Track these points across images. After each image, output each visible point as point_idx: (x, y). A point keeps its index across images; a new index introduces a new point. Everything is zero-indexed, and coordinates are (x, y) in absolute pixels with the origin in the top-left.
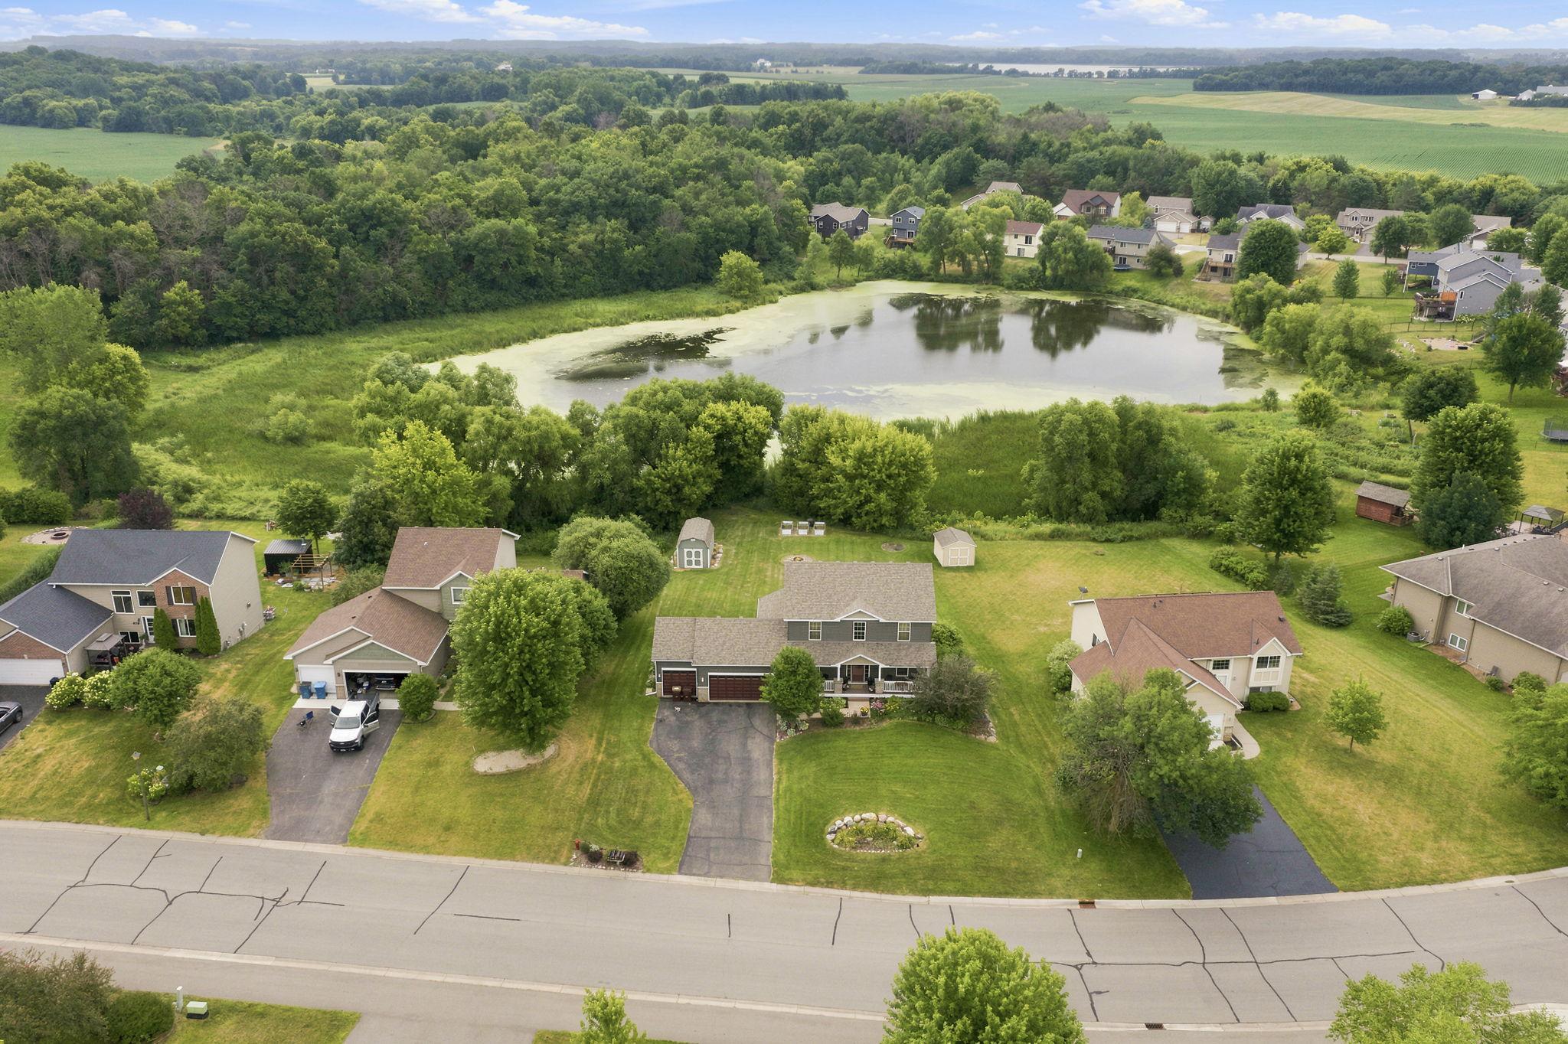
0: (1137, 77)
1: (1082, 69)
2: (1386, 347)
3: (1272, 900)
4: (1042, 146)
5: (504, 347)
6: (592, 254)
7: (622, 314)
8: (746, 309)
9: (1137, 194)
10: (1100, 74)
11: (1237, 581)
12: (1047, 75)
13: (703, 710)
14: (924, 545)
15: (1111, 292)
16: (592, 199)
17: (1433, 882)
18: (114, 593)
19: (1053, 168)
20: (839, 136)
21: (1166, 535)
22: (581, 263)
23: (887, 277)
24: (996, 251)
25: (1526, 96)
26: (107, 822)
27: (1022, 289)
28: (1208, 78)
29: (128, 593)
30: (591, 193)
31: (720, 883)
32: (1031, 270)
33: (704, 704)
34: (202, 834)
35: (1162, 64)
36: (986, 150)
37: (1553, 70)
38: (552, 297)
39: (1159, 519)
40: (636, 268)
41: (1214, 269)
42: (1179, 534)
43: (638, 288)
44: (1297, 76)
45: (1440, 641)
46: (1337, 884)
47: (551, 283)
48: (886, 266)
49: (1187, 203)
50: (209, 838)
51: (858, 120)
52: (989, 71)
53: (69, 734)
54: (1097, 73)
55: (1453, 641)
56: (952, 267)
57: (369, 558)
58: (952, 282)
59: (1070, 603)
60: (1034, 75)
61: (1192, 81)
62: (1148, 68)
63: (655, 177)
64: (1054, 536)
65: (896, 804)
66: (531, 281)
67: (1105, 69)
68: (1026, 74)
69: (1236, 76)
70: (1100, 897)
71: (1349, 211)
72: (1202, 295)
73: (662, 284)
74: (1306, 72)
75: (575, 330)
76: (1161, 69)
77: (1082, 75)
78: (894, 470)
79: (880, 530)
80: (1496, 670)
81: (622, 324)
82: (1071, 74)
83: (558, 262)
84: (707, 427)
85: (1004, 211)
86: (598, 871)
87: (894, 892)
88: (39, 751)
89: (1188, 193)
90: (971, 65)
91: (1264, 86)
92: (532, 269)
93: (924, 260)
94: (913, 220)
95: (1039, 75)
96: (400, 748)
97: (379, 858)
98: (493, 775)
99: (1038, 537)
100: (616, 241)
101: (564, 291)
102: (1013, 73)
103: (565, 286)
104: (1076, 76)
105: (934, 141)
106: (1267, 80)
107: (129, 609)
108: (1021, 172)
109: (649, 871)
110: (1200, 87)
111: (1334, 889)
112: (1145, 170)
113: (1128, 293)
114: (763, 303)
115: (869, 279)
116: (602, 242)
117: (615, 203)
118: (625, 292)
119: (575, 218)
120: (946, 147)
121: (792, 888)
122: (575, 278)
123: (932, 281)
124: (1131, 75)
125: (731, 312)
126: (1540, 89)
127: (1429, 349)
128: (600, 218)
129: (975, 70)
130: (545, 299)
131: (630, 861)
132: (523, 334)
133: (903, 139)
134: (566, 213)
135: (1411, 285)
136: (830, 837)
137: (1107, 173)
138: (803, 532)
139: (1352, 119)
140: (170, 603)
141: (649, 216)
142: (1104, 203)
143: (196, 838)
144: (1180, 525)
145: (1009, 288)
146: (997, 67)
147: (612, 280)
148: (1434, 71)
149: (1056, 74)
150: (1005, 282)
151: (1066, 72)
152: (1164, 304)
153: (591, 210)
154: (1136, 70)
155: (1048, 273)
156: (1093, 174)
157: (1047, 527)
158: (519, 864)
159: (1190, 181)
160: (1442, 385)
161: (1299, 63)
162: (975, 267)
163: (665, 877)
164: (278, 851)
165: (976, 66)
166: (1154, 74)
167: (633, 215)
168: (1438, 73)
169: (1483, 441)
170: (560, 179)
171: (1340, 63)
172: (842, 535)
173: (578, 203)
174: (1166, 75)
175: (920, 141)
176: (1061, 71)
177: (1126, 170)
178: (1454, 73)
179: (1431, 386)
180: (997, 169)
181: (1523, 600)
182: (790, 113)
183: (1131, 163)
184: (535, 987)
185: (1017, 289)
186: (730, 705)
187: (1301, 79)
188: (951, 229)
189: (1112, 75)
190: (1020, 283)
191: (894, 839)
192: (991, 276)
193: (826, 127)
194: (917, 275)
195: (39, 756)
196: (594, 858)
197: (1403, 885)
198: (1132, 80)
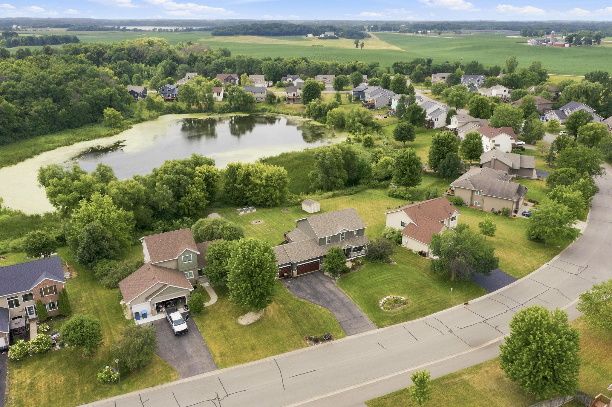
0: (186, 31)
1: (163, 28)
2: (371, 119)
3: (506, 287)
4: (199, 58)
5: (23, 161)
6: (42, 115)
7: (69, 139)
8: (122, 132)
9: (245, 74)
10: (171, 30)
11: (401, 199)
12: (149, 31)
13: (298, 279)
14: (299, 207)
15: (257, 111)
16: (33, 90)
17: (534, 270)
18: (8, 299)
19: (207, 67)
20: (110, 58)
21: (365, 189)
22: (38, 120)
23: (168, 113)
24: (211, 100)
25: (322, 36)
26: (101, 398)
27: (224, 113)
28: (216, 31)
29: (17, 297)
30: (32, 87)
31: (363, 334)
32: (226, 105)
33: (297, 277)
34: (153, 386)
35: (195, 26)
36: (179, 61)
37: (327, 27)
38: (27, 136)
39: (359, 184)
40: (64, 119)
41: (290, 99)
42: (369, 188)
43: (65, 128)
44: (248, 30)
45: (471, 205)
46: (516, 277)
47: (25, 130)
48: (167, 109)
49: (263, 77)
50: (158, 387)
51: (117, 50)
52: (124, 29)
53: (37, 368)
54: (170, 29)
55: (476, 203)
56: (194, 107)
57: (100, 257)
58: (195, 113)
59: (386, 214)
60: (144, 31)
61: (211, 32)
62: (189, 27)
63: (56, 78)
64: (334, 196)
65: (392, 291)
66: (15, 130)
67: (173, 28)
68: (141, 30)
69: (226, 30)
70: (468, 301)
71: (319, 76)
72: (290, 108)
73: (77, 125)
74: (251, 29)
75: (51, 149)
76: (195, 28)
77: (164, 31)
78: (279, 181)
79: (275, 205)
80: (493, 209)
81: (72, 144)
82: (159, 30)
83: (27, 120)
84: (200, 177)
85: (211, 83)
86: (320, 345)
87: (415, 319)
88: (28, 381)
89: (261, 73)
90: (116, 27)
91: (237, 34)
92: (16, 124)
93: (183, 105)
94: (169, 90)
95: (146, 31)
96: (203, 326)
97: (237, 369)
98: (251, 324)
99: (329, 197)
100: (52, 108)
101: (32, 133)
102: (135, 30)
103: (33, 131)
104: (162, 31)
105: (154, 58)
106: (238, 31)
107: (17, 305)
108: (194, 69)
109: (337, 338)
110: (216, 34)
111: (516, 279)
112: (243, 65)
113: (264, 110)
114: (127, 129)
115: (161, 115)
116: (45, 109)
117: (44, 91)
118: (60, 130)
119: (27, 99)
120: (160, 61)
121: (386, 328)
122: (36, 126)
123: (187, 113)
124: (184, 30)
125: (117, 134)
126: (326, 33)
127: (377, 119)
128: (40, 98)
129: (118, 29)
130: (25, 137)
131: (329, 338)
132: (29, 154)
133: (139, 57)
134: (23, 97)
135: (354, 99)
136: (382, 308)
137: (229, 68)
138: (248, 212)
139: (280, 45)
140: (42, 296)
141: (61, 96)
142: (233, 78)
143: (151, 389)
144: (368, 185)
145: (219, 113)
146: (128, 28)
147: (54, 126)
148: (292, 28)
149: (153, 30)
150: (217, 111)
151: (157, 29)
152: (279, 113)
153: (35, 95)
154: (185, 28)
155: (233, 105)
156: (223, 68)
157: (330, 193)
158: (292, 352)
159: (261, 68)
160: (406, 129)
161: (247, 25)
162: (203, 106)
163: (344, 339)
164: (194, 381)
165: (119, 28)
166: (192, 30)
167: (54, 96)
168: (294, 28)
169: (450, 143)
170: (12, 82)
171: (261, 25)
172: (260, 211)
173: (27, 92)
174: (197, 30)
175: (148, 58)
176: (155, 29)
177: (235, 66)
178: (298, 28)
179: (402, 129)
180: (185, 68)
181: (496, 186)
182: (84, 48)
183: (236, 64)
184: (347, 389)
185: (222, 113)
186: (306, 275)
187: (249, 31)
188: (193, 92)
189: (176, 30)
190: (223, 111)
191: (401, 302)
192: (210, 109)
193: (103, 54)
194: (181, 112)
195: (31, 383)
196: (316, 341)
197: (529, 273)
198: (183, 32)
